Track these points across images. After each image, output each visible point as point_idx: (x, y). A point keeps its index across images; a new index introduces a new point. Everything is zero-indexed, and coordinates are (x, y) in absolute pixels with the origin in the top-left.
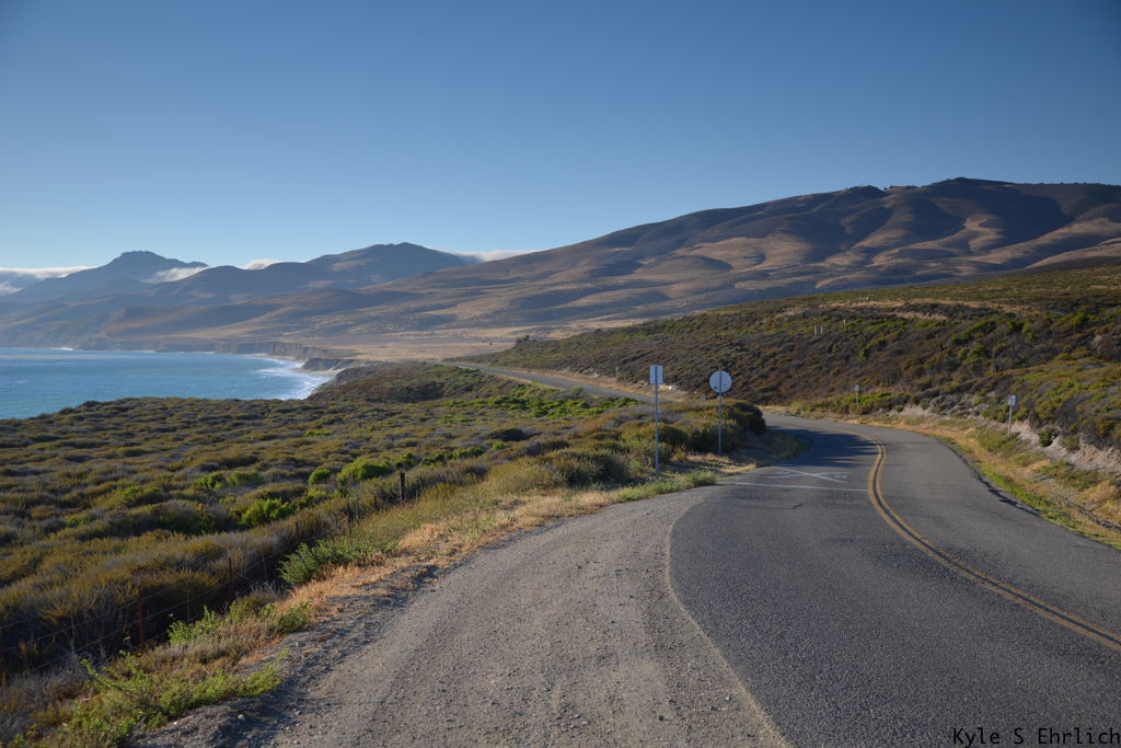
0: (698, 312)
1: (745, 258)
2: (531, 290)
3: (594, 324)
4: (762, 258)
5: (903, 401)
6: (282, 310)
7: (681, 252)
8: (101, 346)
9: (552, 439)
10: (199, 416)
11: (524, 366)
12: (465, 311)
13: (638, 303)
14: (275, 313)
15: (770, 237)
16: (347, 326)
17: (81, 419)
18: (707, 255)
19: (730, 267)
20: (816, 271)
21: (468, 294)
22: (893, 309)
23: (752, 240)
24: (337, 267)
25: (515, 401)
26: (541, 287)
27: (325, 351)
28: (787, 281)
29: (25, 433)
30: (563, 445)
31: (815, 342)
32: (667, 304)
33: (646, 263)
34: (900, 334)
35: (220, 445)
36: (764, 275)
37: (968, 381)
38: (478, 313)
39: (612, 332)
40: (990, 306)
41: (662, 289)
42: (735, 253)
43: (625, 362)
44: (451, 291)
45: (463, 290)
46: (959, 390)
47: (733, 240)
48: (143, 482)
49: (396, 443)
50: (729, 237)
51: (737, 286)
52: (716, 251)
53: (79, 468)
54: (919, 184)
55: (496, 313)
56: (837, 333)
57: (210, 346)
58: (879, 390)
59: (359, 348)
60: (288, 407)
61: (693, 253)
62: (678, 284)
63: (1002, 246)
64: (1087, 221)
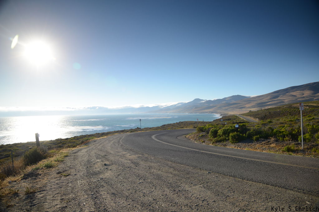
1: (300, 94)
2: (259, 102)
3: (269, 107)
4: (303, 94)
6: (218, 107)
7: (287, 94)
8: (192, 113)
12: (247, 106)
13: (278, 103)
14: (216, 107)
15: (305, 90)
16: (228, 109)
18: (292, 94)
19: (296, 96)
20: (314, 96)
21: (248, 103)
23: (301, 91)
24: (227, 99)
26: (261, 101)
27: (224, 113)
28: (308, 98)
32: (284, 103)
33: (280, 96)
36: (304, 97)
38: (250, 106)
41: (283, 101)
42: (298, 94)
44: (245, 102)
45: (247, 102)
47: (298, 91)
50: (297, 91)
51: (298, 99)
52: (294, 93)
55: (253, 106)
57: (207, 113)
59: (229, 112)
61: (290, 94)
62: (286, 100)
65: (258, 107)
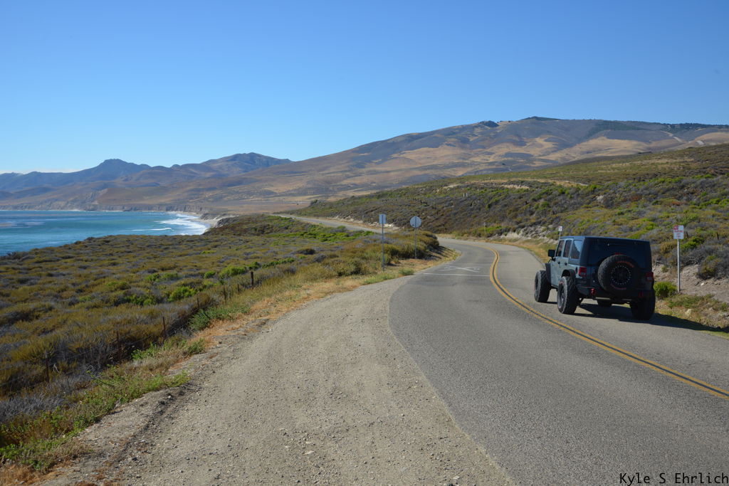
0: (404, 186)
1: (428, 158)
2: (318, 176)
3: (350, 193)
5: (508, 230)
6: (188, 189)
7: (395, 155)
9: (329, 253)
10: (147, 244)
11: (315, 216)
15: (440, 147)
16: (223, 197)
17: (86, 246)
18: (408, 157)
22: (502, 184)
23: (431, 149)
25: (310, 234)
26: (323, 175)
27: (211, 210)
29: (57, 254)
30: (335, 256)
31: (463, 201)
33: (376, 161)
34: (506, 196)
35: (157, 259)
36: (437, 167)
37: (539, 220)
38: (291, 189)
39: (360, 198)
40: (550, 181)
41: (386, 175)
42: (423, 156)
43: (367, 213)
45: (282, 177)
46: (535, 224)
47: (421, 149)
48: (118, 279)
49: (250, 256)
50: (419, 148)
52: (412, 155)
53: (86, 272)
54: (514, 120)
55: (301, 188)
56: (474, 197)
58: (496, 225)
59: (229, 207)
60: (192, 239)
61: (401, 156)
62: (394, 172)
63: (555, 151)
64: (596, 138)
65: (314, 194)
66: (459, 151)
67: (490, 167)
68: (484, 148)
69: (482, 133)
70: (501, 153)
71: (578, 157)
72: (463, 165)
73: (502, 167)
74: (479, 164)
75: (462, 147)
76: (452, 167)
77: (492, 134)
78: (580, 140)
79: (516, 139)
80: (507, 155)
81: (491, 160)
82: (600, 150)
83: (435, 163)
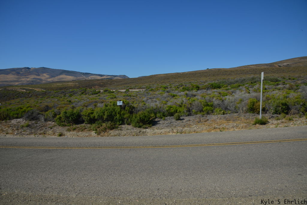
1: (4, 78)
15: (9, 75)
23: (6, 75)
47: (2, 75)
54: (37, 68)
63: (49, 78)
64: (62, 75)
66: (16, 76)
67: (28, 82)
68: (25, 76)
69: (25, 71)
70: (31, 78)
71: (57, 80)
72: (18, 81)
73: (32, 82)
74: (24, 81)
75: (18, 75)
76: (13, 82)
77: (28, 72)
78: (57, 75)
79: (37, 74)
80: (34, 79)
81: (28, 80)
82: (63, 79)
83: (7, 80)
